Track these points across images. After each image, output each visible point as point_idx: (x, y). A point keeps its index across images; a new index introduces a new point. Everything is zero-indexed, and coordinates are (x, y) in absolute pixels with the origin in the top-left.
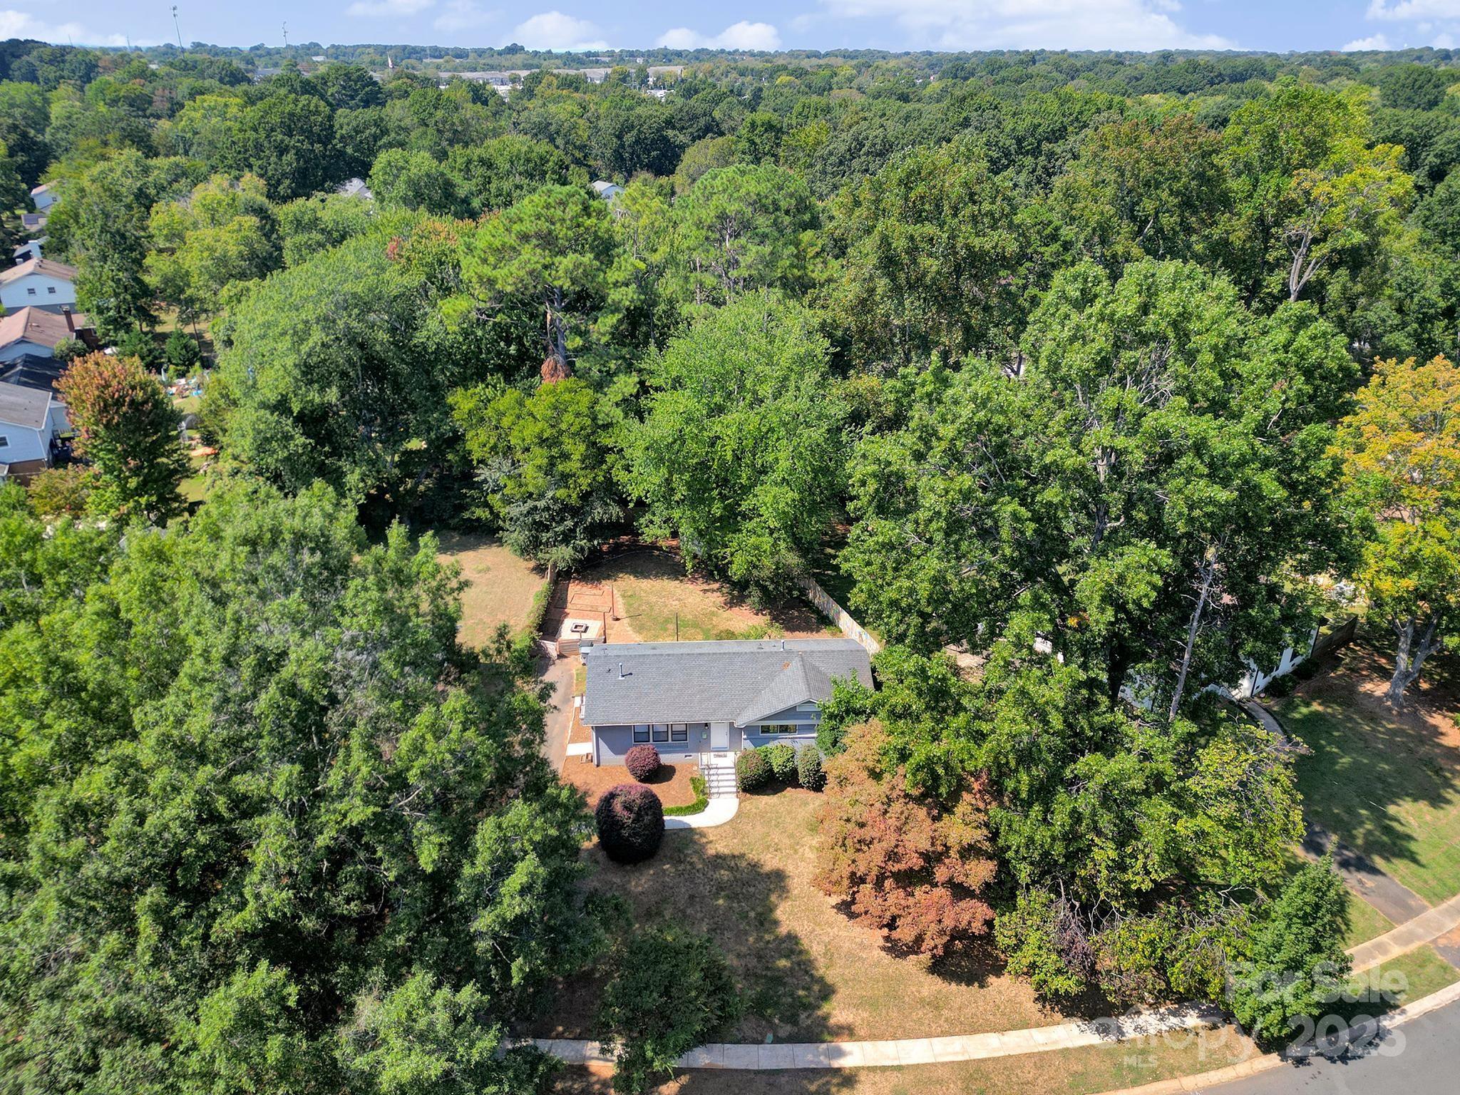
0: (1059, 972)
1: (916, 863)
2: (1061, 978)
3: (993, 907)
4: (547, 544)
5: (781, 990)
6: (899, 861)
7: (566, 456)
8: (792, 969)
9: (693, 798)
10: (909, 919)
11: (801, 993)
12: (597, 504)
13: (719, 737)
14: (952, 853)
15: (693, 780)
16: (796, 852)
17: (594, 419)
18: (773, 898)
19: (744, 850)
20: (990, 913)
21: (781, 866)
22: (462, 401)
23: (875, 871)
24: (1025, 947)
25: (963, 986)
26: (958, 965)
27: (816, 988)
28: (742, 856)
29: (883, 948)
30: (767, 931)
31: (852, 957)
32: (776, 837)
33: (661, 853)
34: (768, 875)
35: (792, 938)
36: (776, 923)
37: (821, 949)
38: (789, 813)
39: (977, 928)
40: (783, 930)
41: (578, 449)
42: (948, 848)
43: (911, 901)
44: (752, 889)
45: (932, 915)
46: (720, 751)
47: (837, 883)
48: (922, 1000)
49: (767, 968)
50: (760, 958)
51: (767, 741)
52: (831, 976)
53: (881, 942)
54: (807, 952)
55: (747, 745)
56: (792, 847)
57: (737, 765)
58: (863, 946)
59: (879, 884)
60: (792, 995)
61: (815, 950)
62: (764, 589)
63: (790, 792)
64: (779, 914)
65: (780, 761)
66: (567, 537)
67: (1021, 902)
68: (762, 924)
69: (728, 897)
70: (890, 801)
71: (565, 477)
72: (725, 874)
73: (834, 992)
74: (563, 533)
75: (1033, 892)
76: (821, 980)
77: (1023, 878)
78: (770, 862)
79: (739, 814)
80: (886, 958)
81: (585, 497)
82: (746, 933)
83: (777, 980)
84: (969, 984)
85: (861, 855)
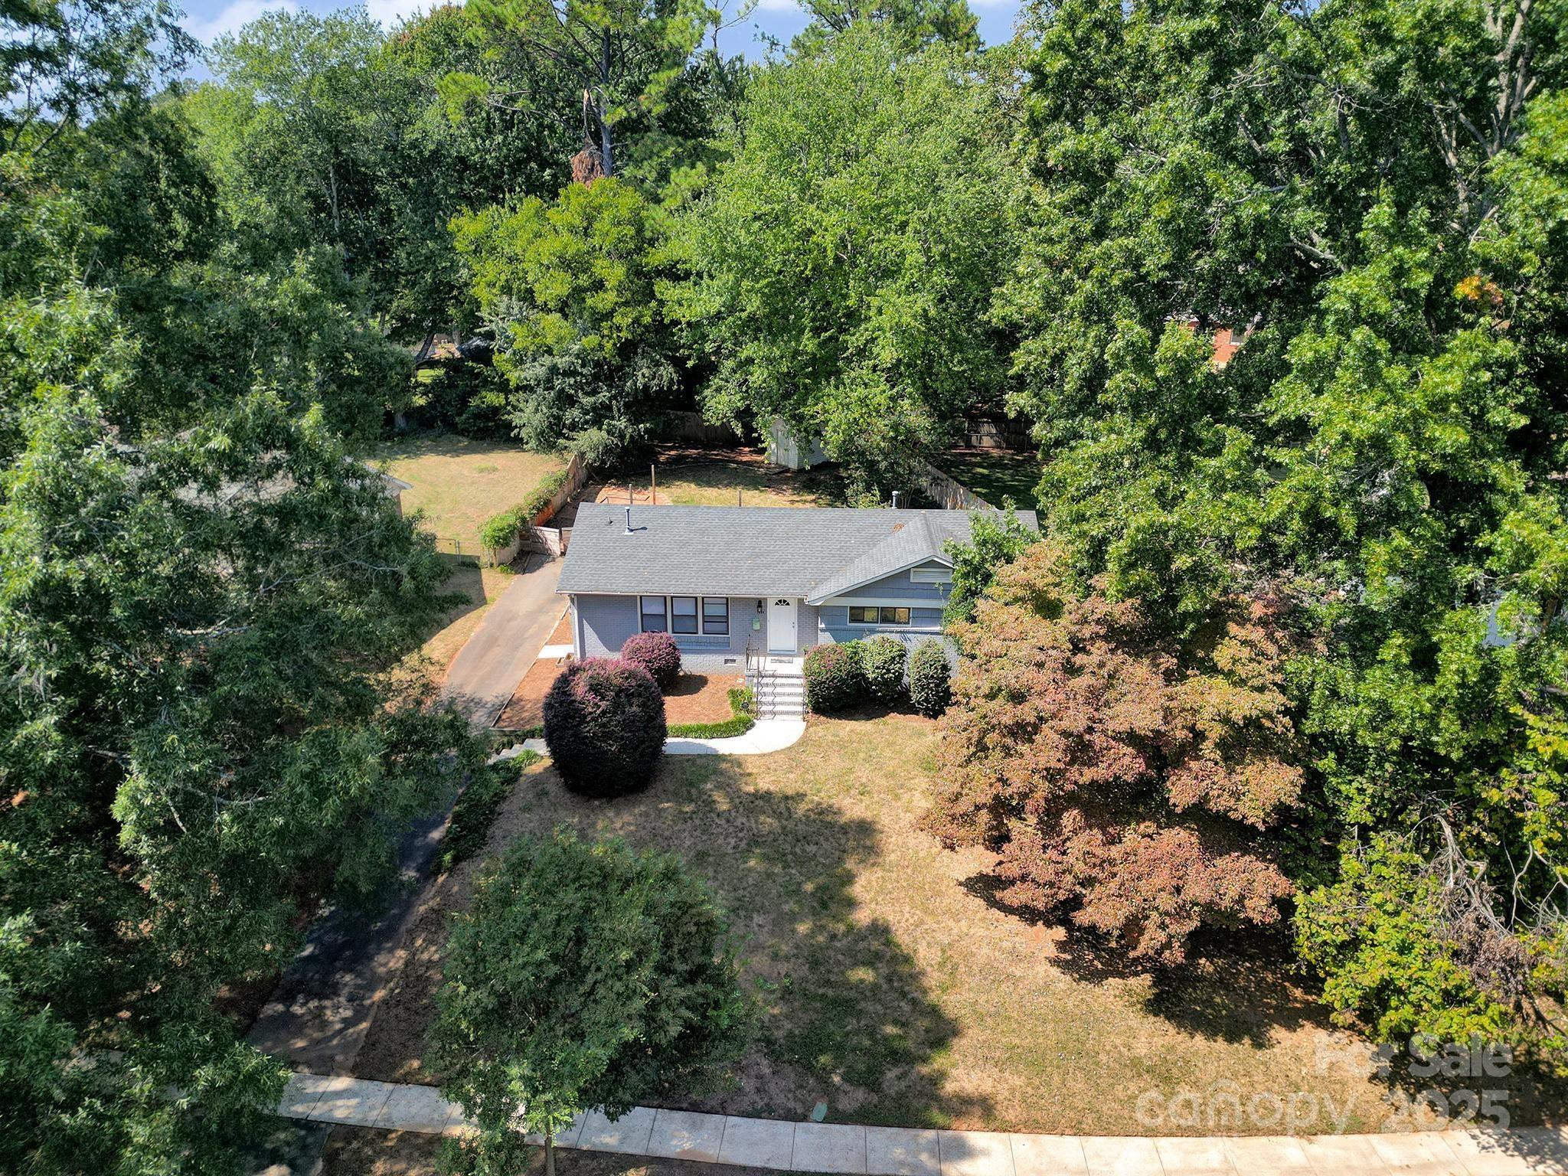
0: (1452, 998)
1: (1128, 765)
2: (1456, 1013)
3: (1287, 872)
4: (573, 427)
5: (852, 1024)
6: (1091, 763)
7: (599, 286)
8: (875, 988)
9: (729, 714)
10: (1113, 885)
11: (890, 1030)
12: (641, 362)
13: (781, 629)
14: (1207, 748)
15: (734, 694)
16: (897, 798)
17: (640, 230)
18: (850, 864)
19: (805, 788)
20: (1282, 885)
21: (868, 816)
22: (466, 226)
23: (1043, 788)
24: (1365, 954)
25: (1220, 1044)
26: (1209, 1003)
27: (923, 1023)
28: (801, 796)
29: (1055, 962)
30: (836, 918)
31: (993, 976)
32: (863, 774)
33: (659, 786)
34: (844, 829)
35: (880, 930)
36: (851, 904)
37: (935, 955)
38: (890, 744)
39: (1258, 910)
40: (862, 917)
41: (614, 273)
42: (1199, 736)
43: (1115, 851)
44: (812, 849)
45: (1162, 878)
46: (781, 655)
47: (968, 819)
48: (1135, 1063)
49: (828, 983)
50: (814, 964)
51: (860, 634)
52: (954, 1004)
53: (1052, 951)
54: (907, 960)
55: (826, 640)
56: (890, 790)
57: (808, 672)
58: (1015, 956)
59: (1050, 823)
60: (872, 1033)
61: (926, 956)
62: (871, 466)
63: (894, 719)
64: (857, 890)
65: (879, 660)
66: (599, 415)
67: (1349, 864)
68: (824, 905)
69: (765, 857)
70: (1078, 646)
71: (599, 318)
72: (768, 823)
73: (956, 1033)
74: (594, 409)
75: (1378, 841)
76: (934, 1012)
77: (1356, 812)
78: (853, 809)
79: (803, 741)
80: (1063, 981)
81: (627, 350)
82: (793, 918)
83: (845, 1005)
84: (1232, 1037)
85: (1015, 762)
